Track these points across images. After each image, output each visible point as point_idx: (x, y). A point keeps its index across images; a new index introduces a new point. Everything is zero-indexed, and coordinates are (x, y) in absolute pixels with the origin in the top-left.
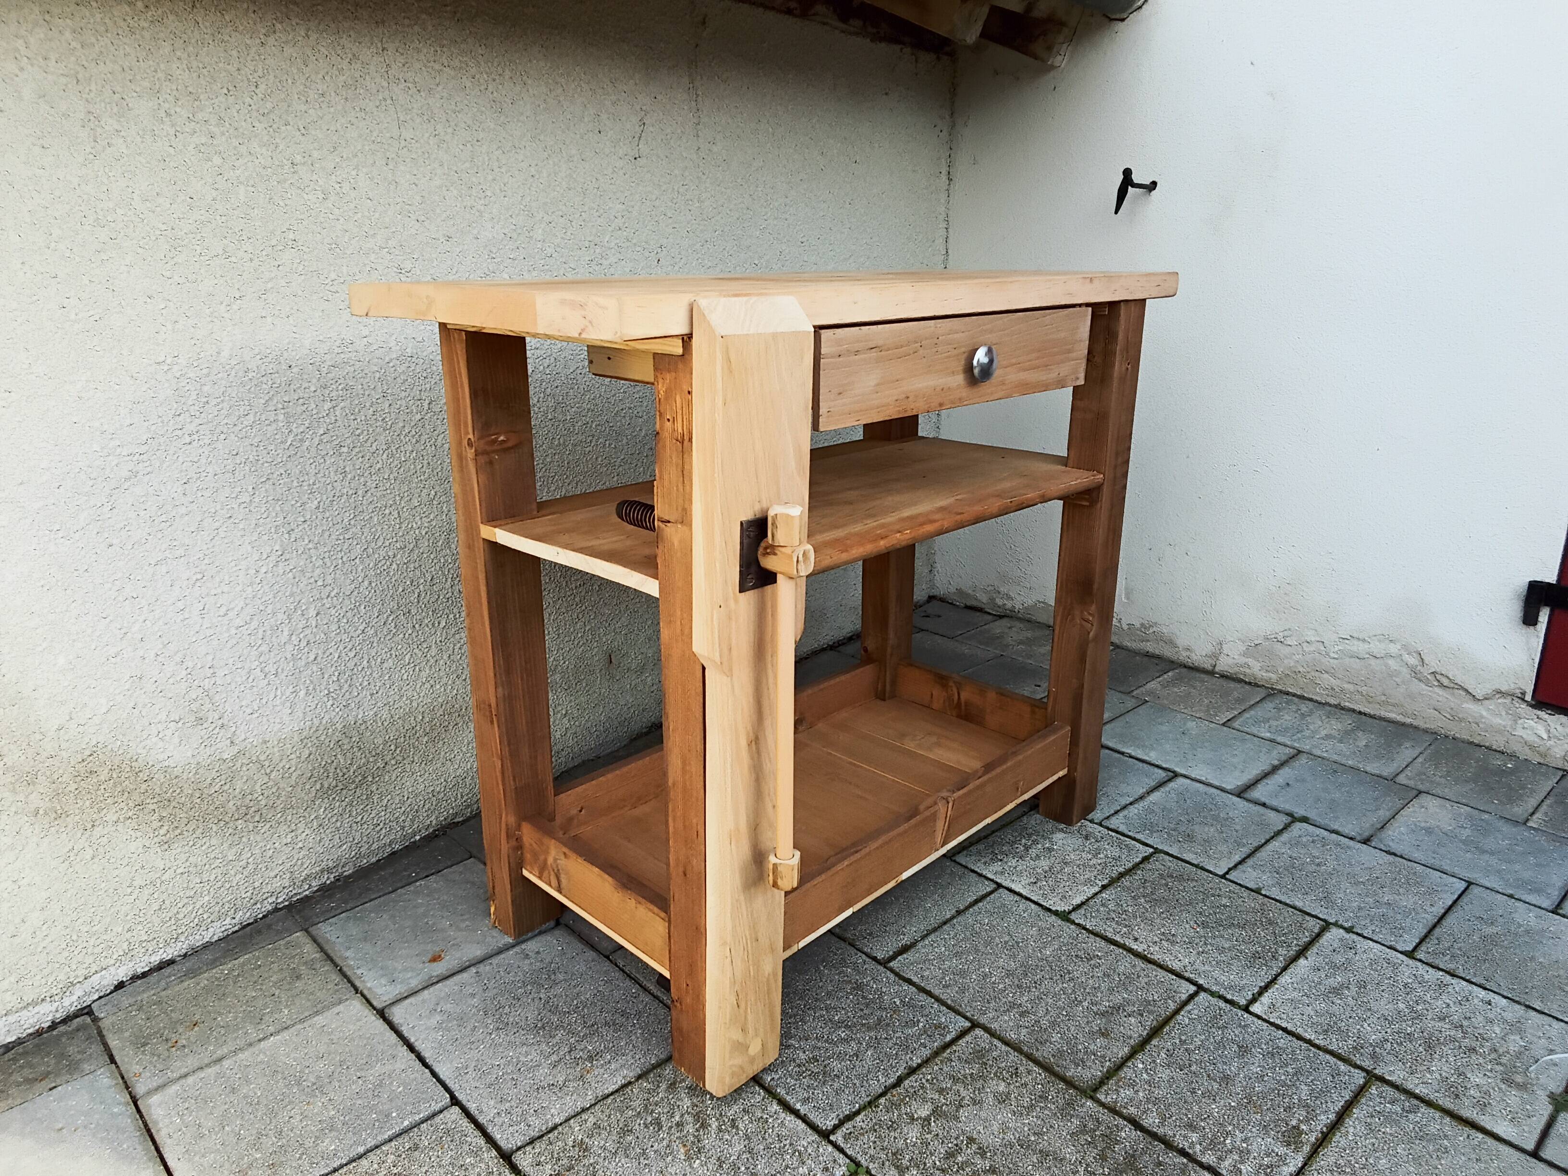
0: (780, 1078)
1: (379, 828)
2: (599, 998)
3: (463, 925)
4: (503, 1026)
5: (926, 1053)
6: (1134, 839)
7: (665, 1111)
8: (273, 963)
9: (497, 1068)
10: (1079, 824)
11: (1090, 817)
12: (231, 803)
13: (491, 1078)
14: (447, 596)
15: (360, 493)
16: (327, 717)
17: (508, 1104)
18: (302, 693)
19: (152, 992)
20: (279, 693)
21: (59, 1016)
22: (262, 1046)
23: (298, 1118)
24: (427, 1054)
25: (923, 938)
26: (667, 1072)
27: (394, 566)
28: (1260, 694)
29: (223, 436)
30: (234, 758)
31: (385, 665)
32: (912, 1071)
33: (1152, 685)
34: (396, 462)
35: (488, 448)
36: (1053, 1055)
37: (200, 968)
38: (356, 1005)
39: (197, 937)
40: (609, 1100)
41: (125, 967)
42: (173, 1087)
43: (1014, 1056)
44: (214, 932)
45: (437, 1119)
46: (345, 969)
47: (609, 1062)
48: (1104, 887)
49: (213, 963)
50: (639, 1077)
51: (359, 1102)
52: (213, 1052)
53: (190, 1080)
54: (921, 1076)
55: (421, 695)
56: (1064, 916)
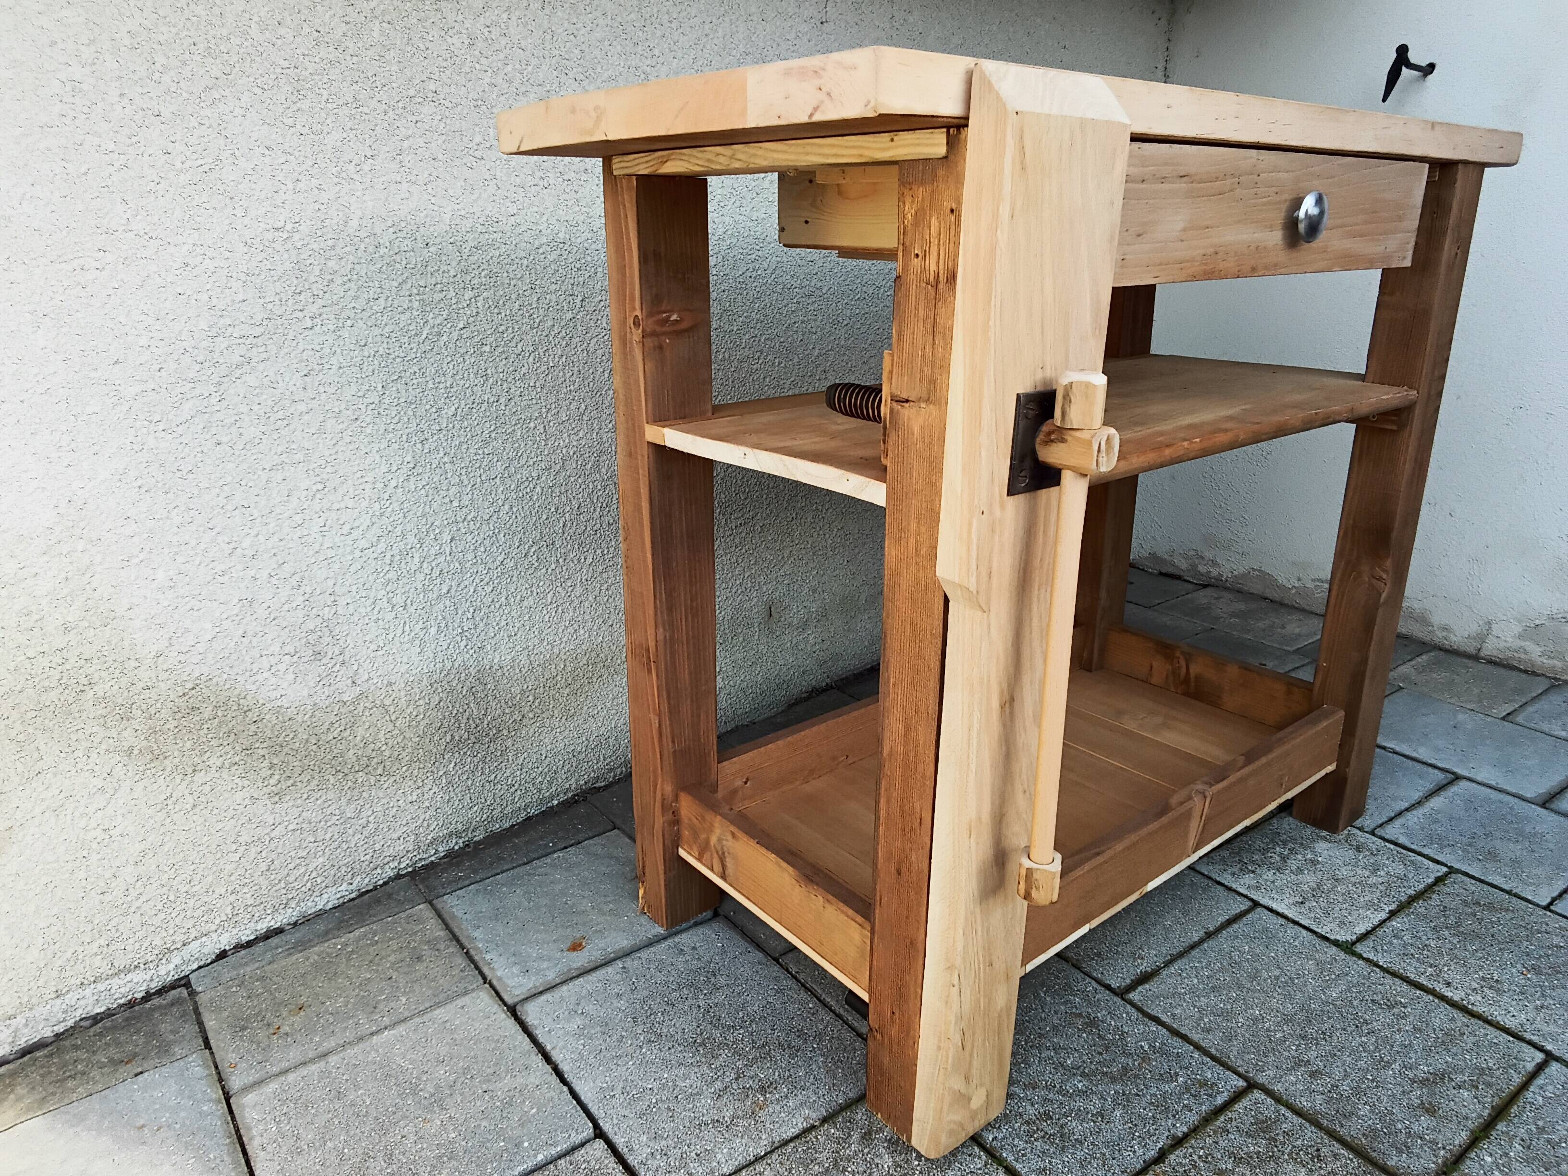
0: (1005, 1138)
1: (513, 789)
2: (769, 1011)
3: (606, 909)
4: (656, 1037)
5: (1193, 1118)
6: (1420, 854)
7: (861, 1169)
8: (391, 939)
9: (649, 1092)
10: (1346, 832)
11: (1358, 823)
12: (351, 752)
13: (642, 1106)
14: (595, 528)
15: (502, 400)
16: (460, 659)
17: (664, 1143)
18: (433, 631)
19: (257, 965)
20: (407, 628)
21: (155, 985)
22: (374, 1042)
23: (412, 1138)
24: (565, 1067)
25: (1168, 964)
26: (859, 1116)
27: (538, 489)
28: (1542, 685)
29: (349, 323)
30: (356, 702)
31: (525, 603)
32: (1178, 1142)
33: (1405, 669)
34: (544, 368)
35: (659, 329)
36: (1364, 1135)
37: (310, 940)
38: (483, 999)
39: (309, 904)
40: (789, 1149)
41: (227, 935)
42: (271, 1085)
43: (1310, 1132)
44: (329, 898)
45: (578, 1155)
46: (472, 952)
47: (786, 1097)
48: (1393, 914)
49: (326, 936)
50: (824, 1120)
51: (484, 1123)
52: (320, 1044)
53: (291, 1077)
54: (1191, 1150)
55: (564, 640)
56: (1348, 948)
